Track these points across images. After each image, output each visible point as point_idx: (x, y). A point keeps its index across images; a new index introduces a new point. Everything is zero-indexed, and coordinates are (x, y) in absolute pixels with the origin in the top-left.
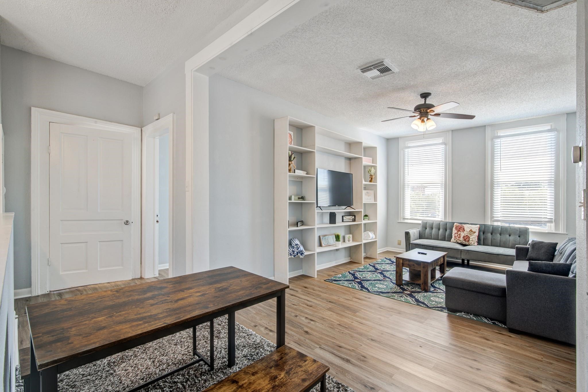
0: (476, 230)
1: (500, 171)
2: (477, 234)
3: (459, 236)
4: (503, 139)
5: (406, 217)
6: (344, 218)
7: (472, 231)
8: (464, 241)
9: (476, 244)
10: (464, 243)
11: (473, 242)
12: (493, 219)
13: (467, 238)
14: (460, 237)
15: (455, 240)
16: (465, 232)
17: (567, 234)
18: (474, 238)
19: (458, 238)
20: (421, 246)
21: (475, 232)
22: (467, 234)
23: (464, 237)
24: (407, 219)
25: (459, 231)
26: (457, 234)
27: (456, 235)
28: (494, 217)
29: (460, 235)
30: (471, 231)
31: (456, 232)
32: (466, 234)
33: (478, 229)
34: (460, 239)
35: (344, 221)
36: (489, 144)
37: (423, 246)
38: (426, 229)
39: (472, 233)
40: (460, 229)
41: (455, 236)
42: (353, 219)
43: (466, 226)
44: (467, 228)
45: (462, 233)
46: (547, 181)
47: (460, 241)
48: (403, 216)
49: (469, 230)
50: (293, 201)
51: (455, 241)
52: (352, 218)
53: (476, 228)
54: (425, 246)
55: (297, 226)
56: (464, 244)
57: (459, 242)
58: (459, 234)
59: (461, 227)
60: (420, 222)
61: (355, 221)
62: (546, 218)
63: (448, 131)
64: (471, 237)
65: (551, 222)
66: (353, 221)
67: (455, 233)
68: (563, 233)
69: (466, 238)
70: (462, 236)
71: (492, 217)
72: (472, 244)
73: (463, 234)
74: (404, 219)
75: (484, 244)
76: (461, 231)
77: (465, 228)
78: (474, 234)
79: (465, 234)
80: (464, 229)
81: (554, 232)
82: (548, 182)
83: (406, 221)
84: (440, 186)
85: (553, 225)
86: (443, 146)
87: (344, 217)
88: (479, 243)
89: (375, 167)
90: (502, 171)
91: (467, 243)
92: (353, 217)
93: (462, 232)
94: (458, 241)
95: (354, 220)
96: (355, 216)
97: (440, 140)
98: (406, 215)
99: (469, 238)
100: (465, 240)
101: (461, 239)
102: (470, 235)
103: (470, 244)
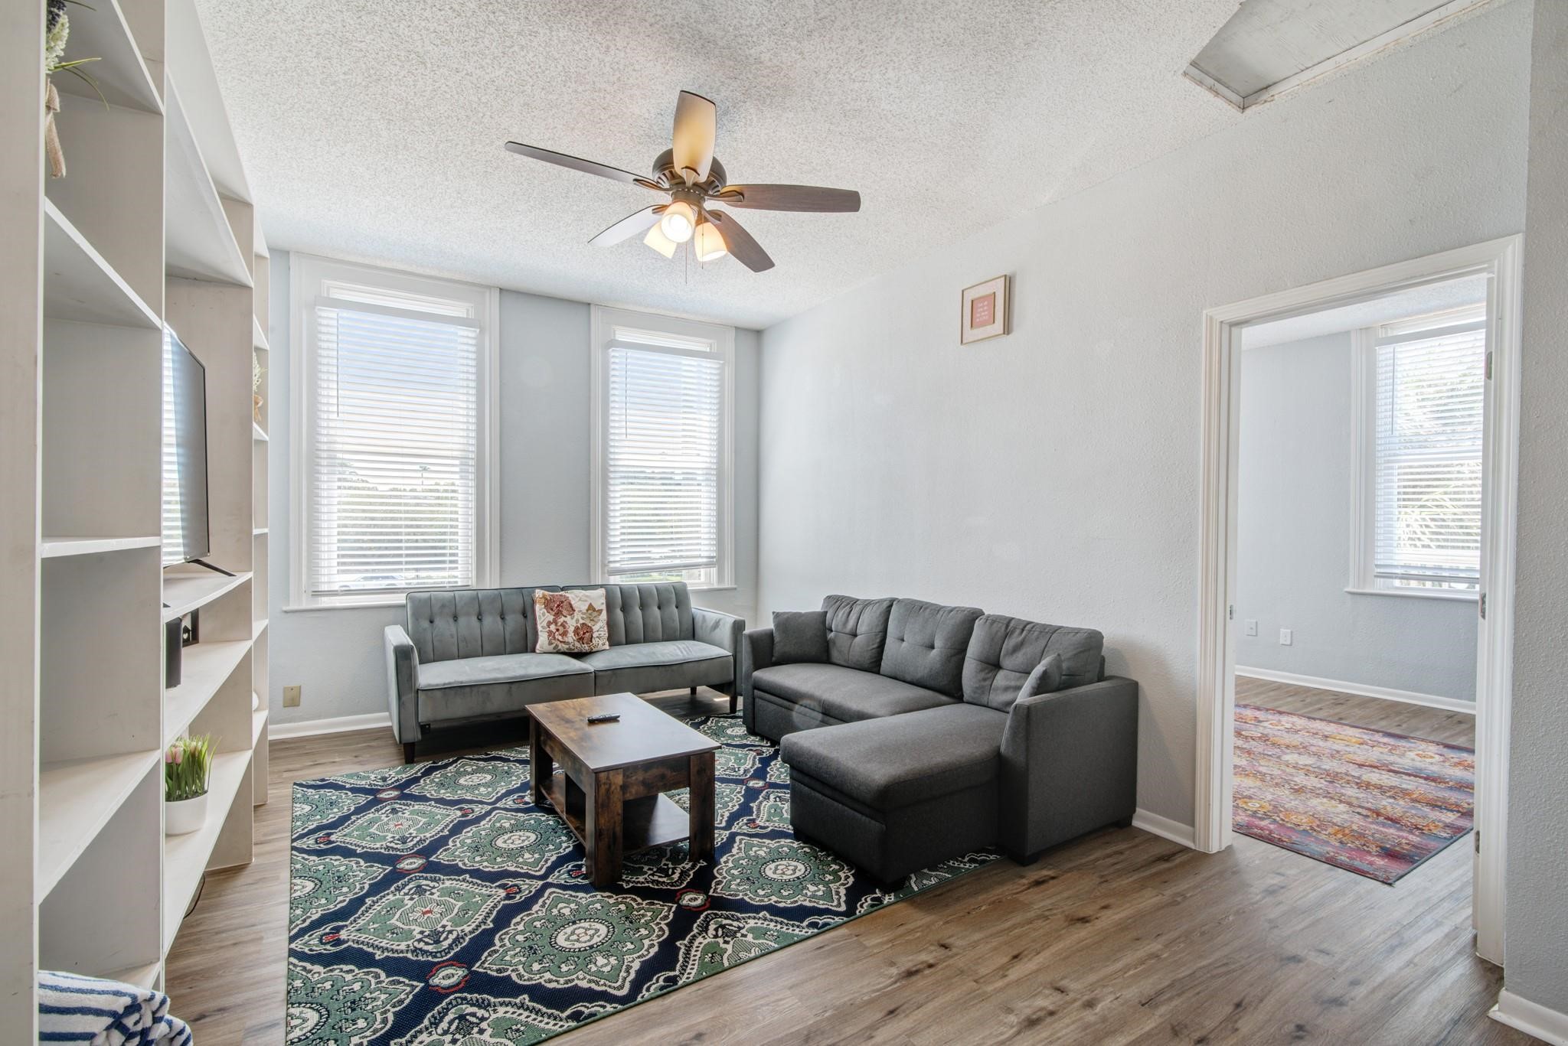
0: (601, 604)
2: (604, 616)
3: (561, 630)
4: (623, 353)
5: (324, 588)
7: (594, 610)
8: (577, 644)
9: (607, 647)
10: (579, 647)
11: (601, 643)
12: (606, 569)
13: (584, 632)
14: (565, 634)
15: (550, 644)
16: (577, 615)
17: (735, 589)
18: (600, 628)
19: (560, 638)
21: (600, 611)
22: (582, 618)
23: (576, 631)
24: (332, 593)
25: (558, 614)
26: (556, 625)
27: (553, 628)
28: (610, 562)
29: (564, 627)
30: (591, 607)
31: (551, 618)
32: (581, 621)
33: (602, 601)
34: (566, 639)
36: (597, 357)
38: (434, 621)
39: (595, 614)
40: (559, 607)
41: (550, 633)
43: (572, 596)
44: (578, 600)
45: (568, 620)
47: (568, 643)
48: (313, 583)
49: (584, 608)
51: (549, 647)
53: (598, 598)
54: (483, 689)
56: (576, 651)
57: (563, 647)
58: (562, 625)
59: (562, 602)
60: (400, 599)
62: (700, 557)
64: (595, 628)
65: (708, 565)
67: (549, 624)
68: (730, 586)
69: (584, 634)
70: (571, 629)
72: (601, 647)
73: (572, 623)
74: (317, 594)
75: (629, 641)
76: (565, 612)
77: (573, 603)
78: (599, 617)
79: (577, 621)
80: (570, 604)
81: (716, 586)
83: (325, 602)
85: (714, 571)
88: (613, 642)
91: (586, 648)
93: (569, 617)
98: (324, 579)
99: (590, 630)
100: (581, 640)
101: (571, 637)
102: (593, 623)
103: (594, 650)
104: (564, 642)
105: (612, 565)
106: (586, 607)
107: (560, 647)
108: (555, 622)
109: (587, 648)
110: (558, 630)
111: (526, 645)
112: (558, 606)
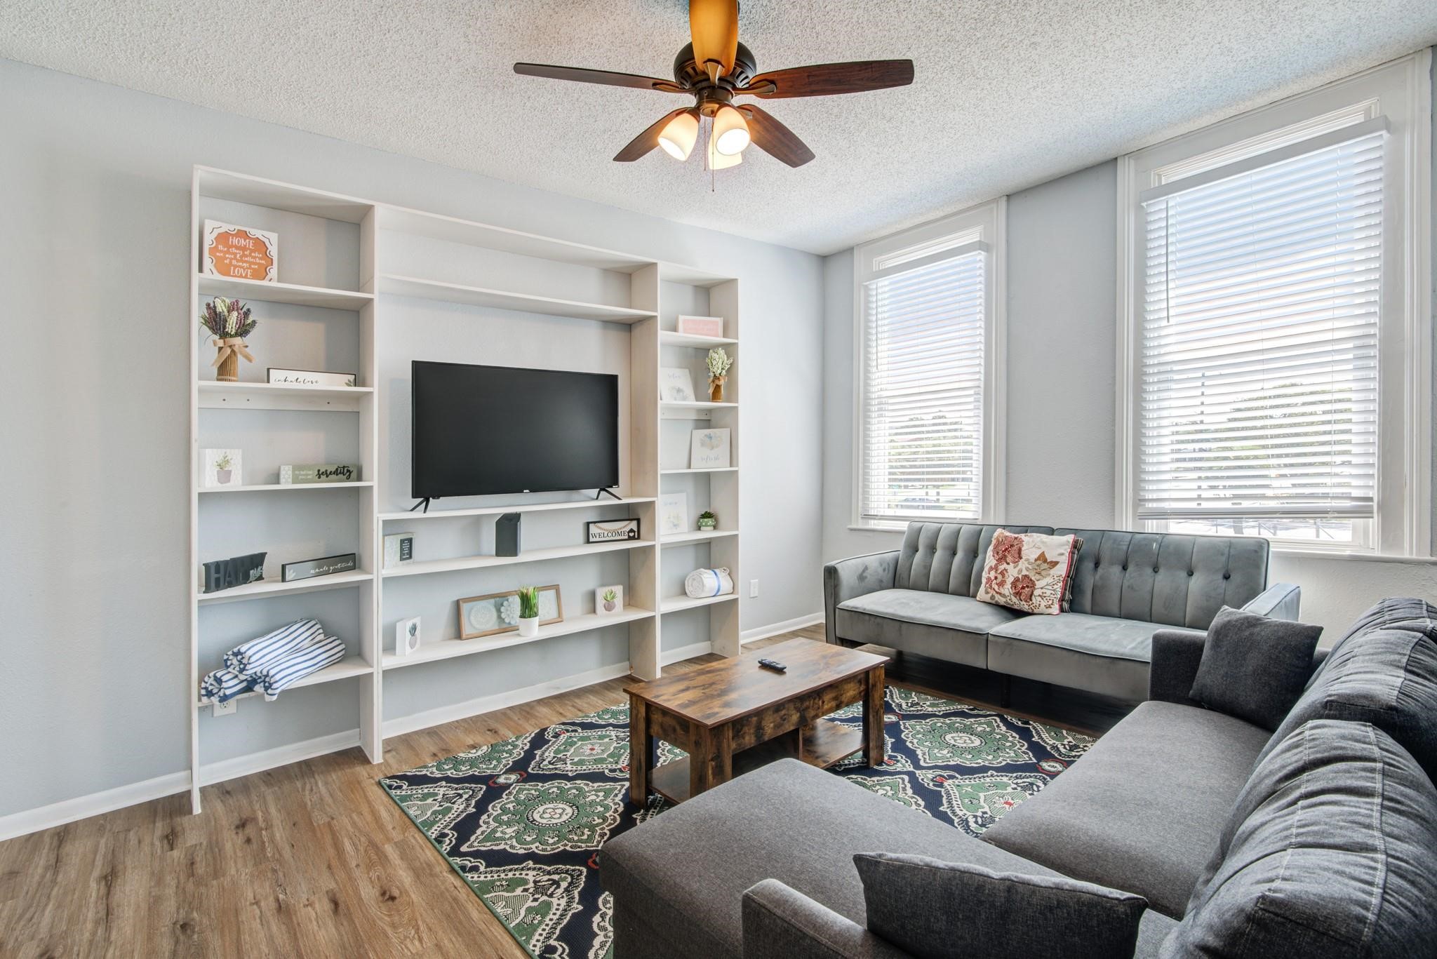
0: (1062, 554)
1: (1164, 323)
2: (1062, 569)
3: (1000, 577)
4: (1175, 199)
5: (872, 513)
6: (593, 529)
7: (1045, 561)
8: (1014, 599)
9: (1055, 609)
10: (1015, 602)
11: (1043, 603)
12: (1140, 510)
13: (1024, 586)
14: (1001, 584)
15: (987, 593)
16: (1022, 564)
18: (1050, 586)
19: (996, 587)
20: (867, 617)
21: (1056, 563)
22: (1027, 569)
23: (1014, 584)
24: (874, 517)
25: (1002, 559)
26: (997, 571)
27: (993, 574)
28: (1145, 500)
29: (1003, 576)
30: (1042, 558)
31: (994, 562)
32: (1024, 573)
33: (1067, 550)
34: (1002, 591)
35: (591, 540)
36: (1127, 224)
37: (872, 619)
38: (917, 551)
39: (1045, 566)
40: (1009, 551)
41: (990, 579)
42: (631, 531)
43: (1027, 540)
44: (1032, 545)
45: (1010, 567)
46: (1350, 345)
47: (1004, 596)
48: (865, 506)
49: (1034, 555)
50: (286, 484)
51: (987, 598)
52: (628, 529)
53: (1059, 548)
54: (878, 620)
55: (284, 580)
56: (1016, 607)
57: (1002, 601)
58: (1002, 573)
59: (1013, 545)
60: (906, 527)
61: (639, 538)
62: (1343, 497)
63: (995, 200)
64: (1039, 584)
65: (1364, 512)
66: (630, 538)
67: (991, 569)
68: (1414, 557)
69: (1023, 588)
70: (1010, 580)
71: (1139, 501)
72: (1042, 609)
73: (1013, 572)
74: (867, 517)
75: (1095, 609)
76: (1009, 559)
77: (1023, 549)
78: (1052, 572)
79: (1020, 571)
80: (1020, 550)
81: (1377, 553)
82: (1356, 348)
83: (873, 524)
84: (971, 399)
85: (1374, 523)
86: (981, 256)
87: (591, 525)
88: (1067, 605)
89: (730, 349)
90: (1172, 321)
91: (1025, 606)
92: (633, 525)
93: (1012, 565)
94: (998, 598)
95: (635, 535)
96: (638, 520)
97: (972, 235)
98: (871, 504)
99: (1032, 585)
100: (1018, 594)
101: (1007, 589)
102: (1038, 577)
103: (1035, 611)
104: (1000, 594)
105: (1150, 505)
106: (1036, 556)
107: (997, 599)
108: (996, 568)
109: (1027, 607)
110: (996, 578)
111: (966, 589)
112: (1006, 549)
